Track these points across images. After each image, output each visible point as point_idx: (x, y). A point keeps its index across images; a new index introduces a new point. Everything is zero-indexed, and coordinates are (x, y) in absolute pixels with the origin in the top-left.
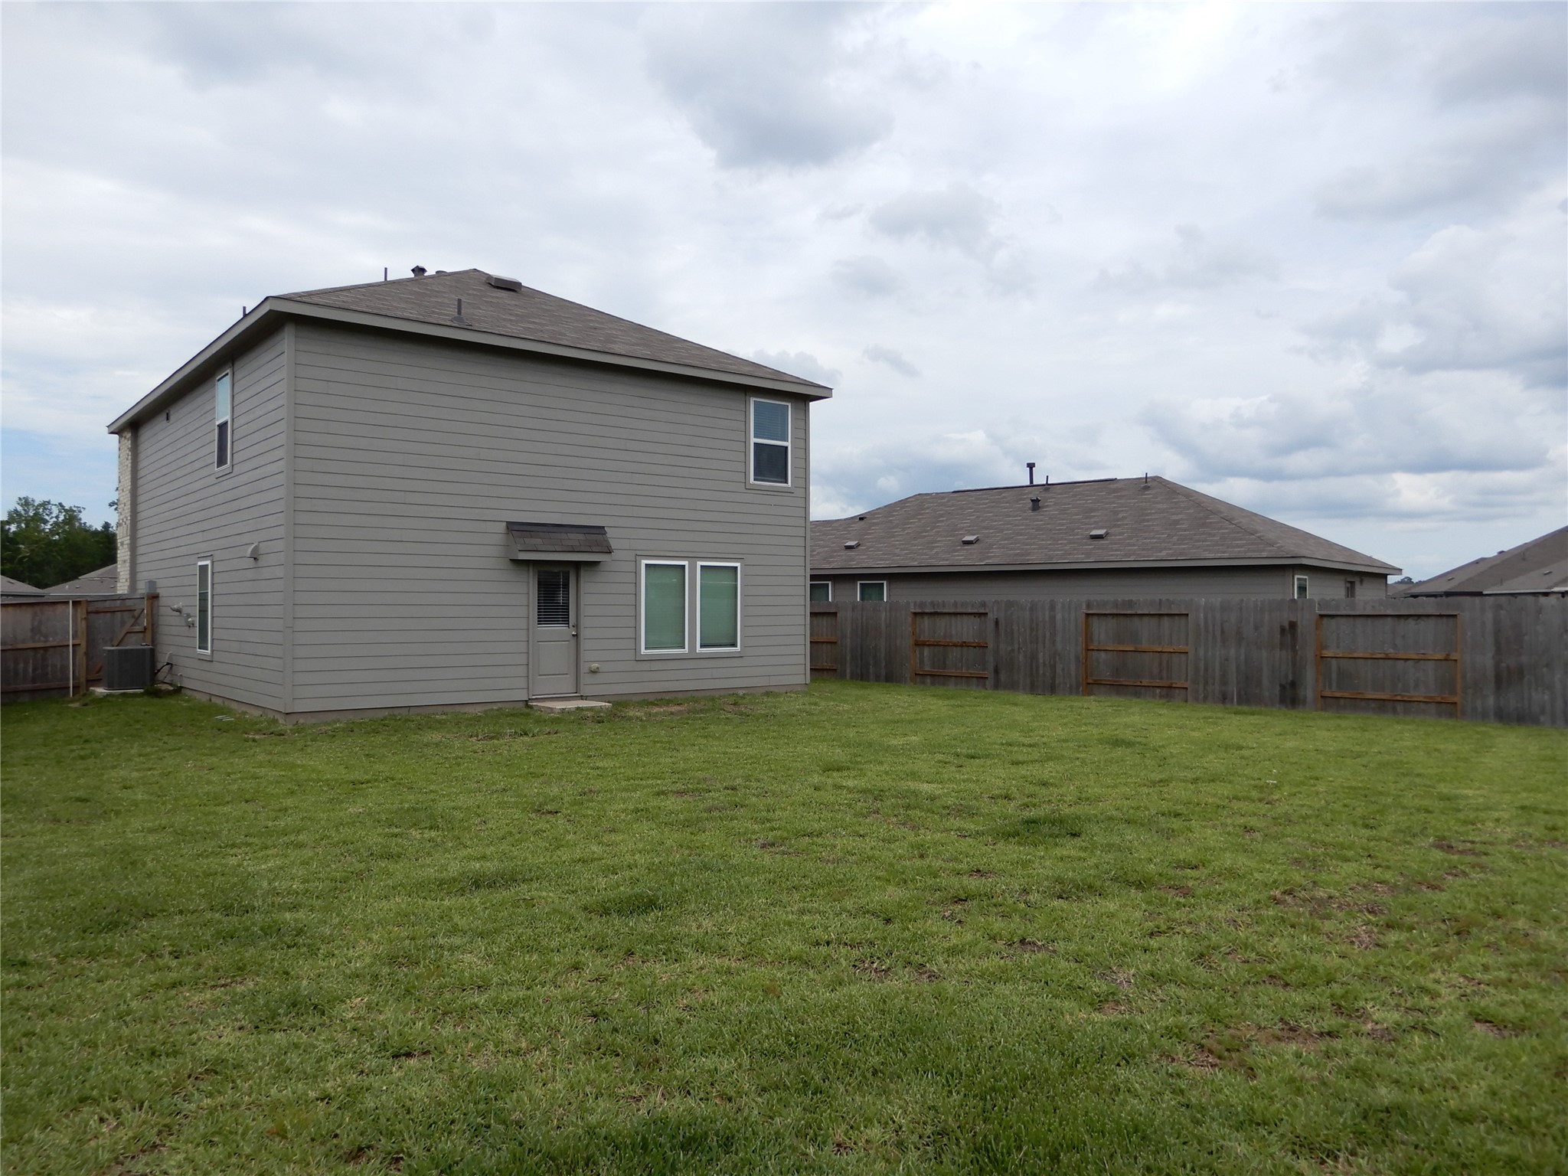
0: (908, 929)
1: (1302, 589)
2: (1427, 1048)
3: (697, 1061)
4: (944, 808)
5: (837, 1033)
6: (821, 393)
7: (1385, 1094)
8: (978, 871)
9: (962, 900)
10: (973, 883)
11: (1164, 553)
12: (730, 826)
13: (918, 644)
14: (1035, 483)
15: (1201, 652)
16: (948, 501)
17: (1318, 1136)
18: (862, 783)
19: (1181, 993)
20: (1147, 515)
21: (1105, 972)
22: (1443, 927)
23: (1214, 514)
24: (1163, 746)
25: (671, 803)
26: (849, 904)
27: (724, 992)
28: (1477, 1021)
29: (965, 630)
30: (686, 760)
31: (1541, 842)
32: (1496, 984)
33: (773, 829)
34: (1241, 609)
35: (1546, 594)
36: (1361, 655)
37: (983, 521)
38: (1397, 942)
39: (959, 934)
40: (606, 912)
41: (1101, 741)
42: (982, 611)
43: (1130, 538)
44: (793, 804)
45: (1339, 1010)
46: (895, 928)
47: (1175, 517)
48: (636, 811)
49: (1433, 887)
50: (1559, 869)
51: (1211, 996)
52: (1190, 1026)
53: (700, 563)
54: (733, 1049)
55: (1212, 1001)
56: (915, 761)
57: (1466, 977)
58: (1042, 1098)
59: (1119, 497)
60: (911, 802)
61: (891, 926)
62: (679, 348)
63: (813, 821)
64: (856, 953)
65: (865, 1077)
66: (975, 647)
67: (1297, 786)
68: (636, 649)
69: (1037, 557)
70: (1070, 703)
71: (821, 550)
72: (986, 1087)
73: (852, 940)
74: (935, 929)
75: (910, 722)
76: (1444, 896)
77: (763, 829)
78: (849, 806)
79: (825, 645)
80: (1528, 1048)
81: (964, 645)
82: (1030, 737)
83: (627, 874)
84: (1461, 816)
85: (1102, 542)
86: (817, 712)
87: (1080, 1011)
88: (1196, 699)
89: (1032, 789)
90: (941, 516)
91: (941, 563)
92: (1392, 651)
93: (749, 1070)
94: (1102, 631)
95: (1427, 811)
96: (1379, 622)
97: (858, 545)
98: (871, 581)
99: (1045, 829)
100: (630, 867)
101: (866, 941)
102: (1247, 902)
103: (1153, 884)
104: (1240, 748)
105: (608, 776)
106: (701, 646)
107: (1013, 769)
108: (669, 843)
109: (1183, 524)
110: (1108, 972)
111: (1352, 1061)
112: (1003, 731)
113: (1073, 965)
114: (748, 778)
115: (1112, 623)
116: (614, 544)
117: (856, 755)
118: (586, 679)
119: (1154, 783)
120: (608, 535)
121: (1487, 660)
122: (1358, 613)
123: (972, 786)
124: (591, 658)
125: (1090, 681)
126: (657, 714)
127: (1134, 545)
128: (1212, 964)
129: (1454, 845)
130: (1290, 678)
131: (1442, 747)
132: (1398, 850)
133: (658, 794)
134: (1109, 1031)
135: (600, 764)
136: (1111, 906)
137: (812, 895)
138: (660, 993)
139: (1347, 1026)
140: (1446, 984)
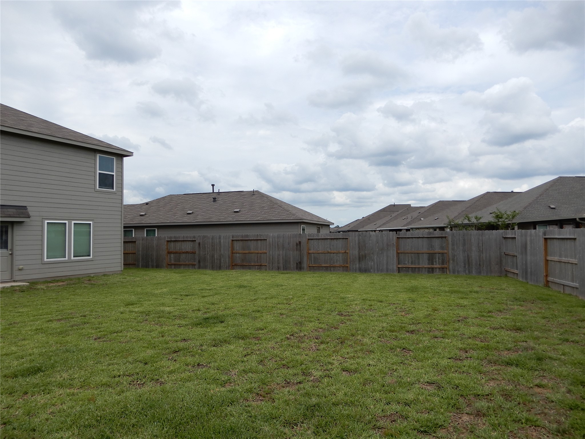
0: (154, 366)
1: (303, 230)
2: (328, 383)
3: (53, 435)
4: (174, 316)
5: (118, 413)
6: (129, 154)
7: (314, 400)
8: (184, 340)
9: (177, 352)
10: (181, 345)
11: (259, 218)
12: (81, 332)
13: (169, 253)
14: (214, 192)
15: (271, 253)
16: (182, 198)
17: (292, 419)
18: (141, 309)
19: (253, 376)
20: (254, 204)
21: (227, 372)
22: (337, 341)
23: (276, 204)
24: (257, 287)
25: (55, 325)
26: (130, 359)
27: (70, 404)
28: (344, 371)
29: (187, 247)
30: (63, 305)
31: (367, 310)
32: (350, 358)
33: (100, 332)
34: (284, 237)
35: (375, 231)
36: (321, 252)
37: (195, 206)
38: (323, 348)
39: (174, 365)
40: (16, 376)
41: (235, 286)
42: (194, 239)
43: (248, 212)
44: (111, 320)
45: (304, 374)
46: (148, 367)
47: (263, 205)
48: (37, 330)
49: (336, 328)
50: (371, 318)
51: (263, 375)
52: (255, 387)
53: (73, 222)
54: (71, 427)
55: (263, 377)
56: (164, 299)
57: (342, 357)
58: (199, 423)
59: (244, 198)
60: (161, 315)
61: (147, 366)
62: (65, 132)
63: (118, 326)
64: (130, 379)
65: (129, 429)
66: (191, 253)
67: (299, 298)
68: (42, 258)
69: (215, 219)
70: (226, 273)
71: (130, 216)
72: (177, 424)
73: (130, 373)
74: (164, 364)
75: (164, 283)
76: (339, 331)
77: (96, 332)
78: (135, 319)
79: (131, 254)
80: (357, 378)
81: (187, 252)
82: (210, 286)
83: (29, 358)
84: (346, 304)
85: (238, 214)
86: (125, 282)
87: (217, 388)
88: (269, 269)
89: (208, 306)
90: (179, 203)
91: (179, 221)
92: (330, 250)
93: (77, 435)
94: (238, 246)
95: (337, 303)
96: (326, 241)
97: (145, 214)
98: (151, 229)
99: (211, 321)
100: (30, 355)
101: (136, 373)
102: (278, 340)
103: (248, 337)
104: (282, 286)
105: (24, 315)
106: (74, 257)
107: (202, 299)
108: (51, 342)
109: (265, 208)
110: (228, 372)
111: (305, 391)
112: (199, 285)
113: (216, 371)
114: (92, 311)
115: (241, 243)
116: (31, 214)
117: (140, 298)
118: (16, 273)
119: (252, 301)
120: (28, 210)
121: (356, 252)
122: (320, 238)
123: (185, 307)
124: (19, 263)
125: (233, 264)
126: (51, 287)
127: (249, 215)
128: (265, 364)
129: (343, 313)
130: (299, 260)
131: (343, 281)
132: (327, 317)
133: (48, 321)
134: (226, 394)
135: (21, 310)
136: (232, 347)
137: (115, 357)
138: (39, 409)
139: (305, 379)
140: (336, 360)
